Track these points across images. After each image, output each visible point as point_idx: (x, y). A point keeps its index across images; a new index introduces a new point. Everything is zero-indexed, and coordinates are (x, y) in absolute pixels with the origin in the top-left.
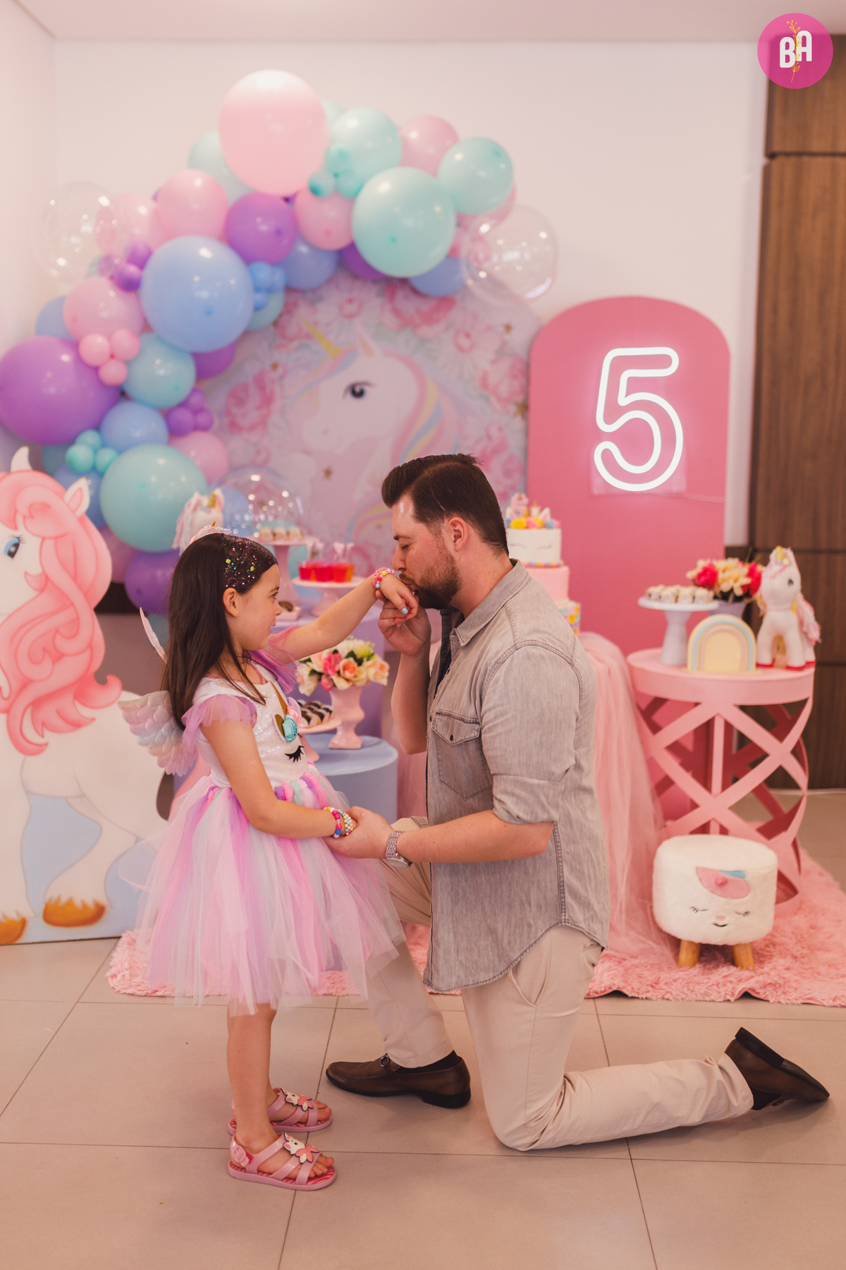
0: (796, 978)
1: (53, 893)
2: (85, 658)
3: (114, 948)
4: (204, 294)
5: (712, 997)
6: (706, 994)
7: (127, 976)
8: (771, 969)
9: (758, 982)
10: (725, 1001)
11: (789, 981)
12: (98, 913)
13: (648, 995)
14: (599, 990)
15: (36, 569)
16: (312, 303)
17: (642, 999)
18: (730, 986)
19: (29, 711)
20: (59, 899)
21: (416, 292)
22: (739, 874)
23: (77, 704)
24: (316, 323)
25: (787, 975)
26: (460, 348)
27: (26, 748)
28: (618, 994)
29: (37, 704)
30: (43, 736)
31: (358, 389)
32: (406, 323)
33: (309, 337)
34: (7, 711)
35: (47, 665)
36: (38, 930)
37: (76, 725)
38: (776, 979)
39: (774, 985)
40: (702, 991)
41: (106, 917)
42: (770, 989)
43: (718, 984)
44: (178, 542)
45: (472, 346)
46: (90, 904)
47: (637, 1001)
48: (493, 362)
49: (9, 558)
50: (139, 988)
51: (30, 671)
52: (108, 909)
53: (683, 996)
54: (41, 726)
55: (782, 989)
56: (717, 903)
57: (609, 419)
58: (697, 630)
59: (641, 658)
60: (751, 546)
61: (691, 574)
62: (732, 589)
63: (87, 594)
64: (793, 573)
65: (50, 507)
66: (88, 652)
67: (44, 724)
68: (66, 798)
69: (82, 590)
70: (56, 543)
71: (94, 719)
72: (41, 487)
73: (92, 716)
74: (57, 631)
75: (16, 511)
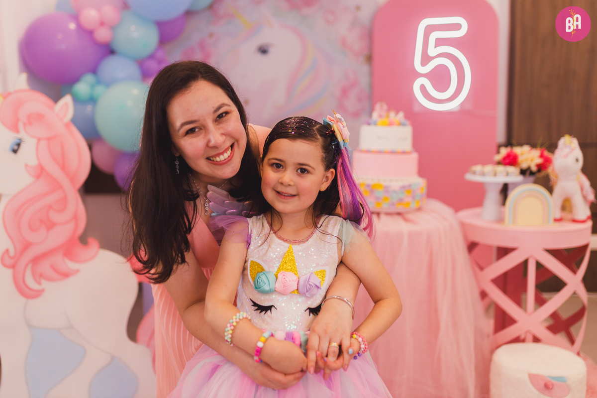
2: (70, 227)
15: (33, 162)
19: (29, 266)
23: (66, 260)
27: (29, 294)
29: (35, 261)
30: (40, 284)
31: (264, 49)
34: (13, 267)
35: (43, 231)
37: (66, 275)
49: (12, 154)
51: (31, 237)
54: (39, 277)
58: (512, 195)
59: (466, 215)
60: (509, 143)
61: (498, 158)
62: (529, 167)
63: (72, 179)
64: (578, 153)
65: (43, 117)
66: (74, 221)
67: (41, 275)
68: (58, 329)
69: (68, 177)
70: (48, 142)
71: (79, 270)
72: (36, 102)
73: (77, 268)
74: (50, 207)
75: (18, 119)
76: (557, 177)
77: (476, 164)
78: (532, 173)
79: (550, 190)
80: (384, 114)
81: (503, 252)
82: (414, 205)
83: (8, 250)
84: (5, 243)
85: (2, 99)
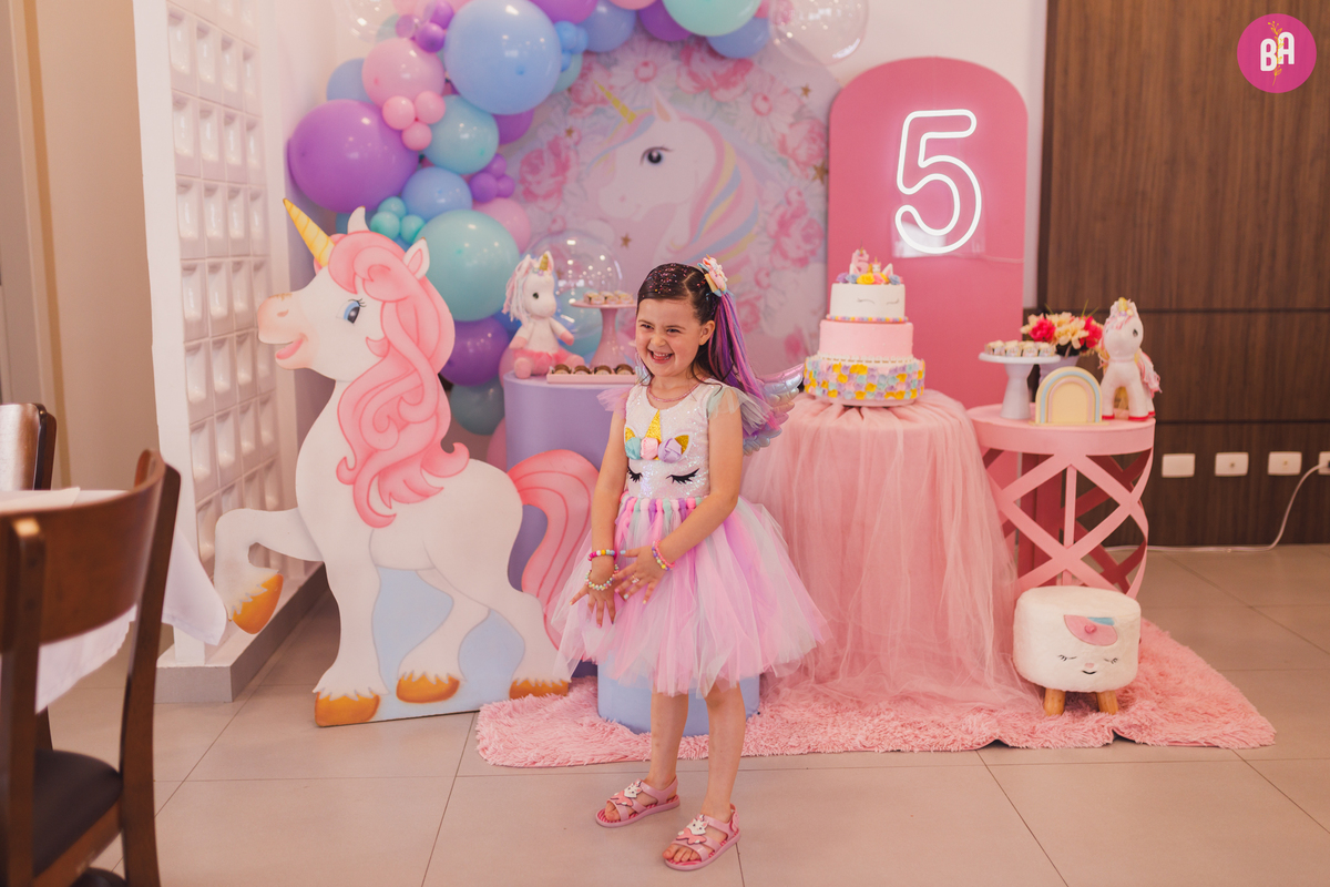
0: (1161, 722)
1: (406, 669)
2: (430, 425)
3: (473, 722)
4: (513, 54)
5: (1091, 744)
6: (1082, 741)
10: (1104, 746)
12: (453, 687)
13: (1029, 744)
14: (981, 741)
15: (378, 335)
16: (607, 67)
17: (1023, 748)
19: (375, 481)
20: (412, 673)
21: (713, 53)
22: (1108, 621)
23: (425, 474)
24: (611, 87)
25: (1153, 717)
26: (758, 112)
27: (375, 521)
28: (998, 744)
29: (383, 474)
30: (390, 508)
31: (655, 155)
32: (702, 86)
33: (604, 101)
34: (353, 482)
35: (392, 434)
36: (392, 707)
37: (425, 495)
39: (1141, 726)
40: (1079, 739)
41: (460, 691)
43: (1093, 730)
44: (509, 307)
45: (770, 110)
46: (444, 679)
47: (1018, 751)
48: (791, 126)
49: (350, 323)
51: (376, 440)
52: (462, 683)
53: (1062, 744)
54: (389, 497)
56: (1086, 651)
57: (909, 182)
58: (1044, 383)
59: (979, 413)
60: (1041, 309)
61: (1026, 330)
62: (1070, 343)
63: (430, 359)
64: (1137, 323)
65: (389, 269)
66: (434, 419)
67: (390, 494)
68: (416, 571)
69: (425, 356)
70: (397, 307)
71: (442, 488)
72: (379, 251)
73: (441, 486)
74: (402, 398)
75: (355, 274)
76: (1108, 357)
77: (994, 340)
78: (1074, 352)
79: (1099, 376)
80: (864, 266)
81: (1032, 461)
82: (908, 396)
83: (345, 458)
84: (343, 450)
85: (331, 245)
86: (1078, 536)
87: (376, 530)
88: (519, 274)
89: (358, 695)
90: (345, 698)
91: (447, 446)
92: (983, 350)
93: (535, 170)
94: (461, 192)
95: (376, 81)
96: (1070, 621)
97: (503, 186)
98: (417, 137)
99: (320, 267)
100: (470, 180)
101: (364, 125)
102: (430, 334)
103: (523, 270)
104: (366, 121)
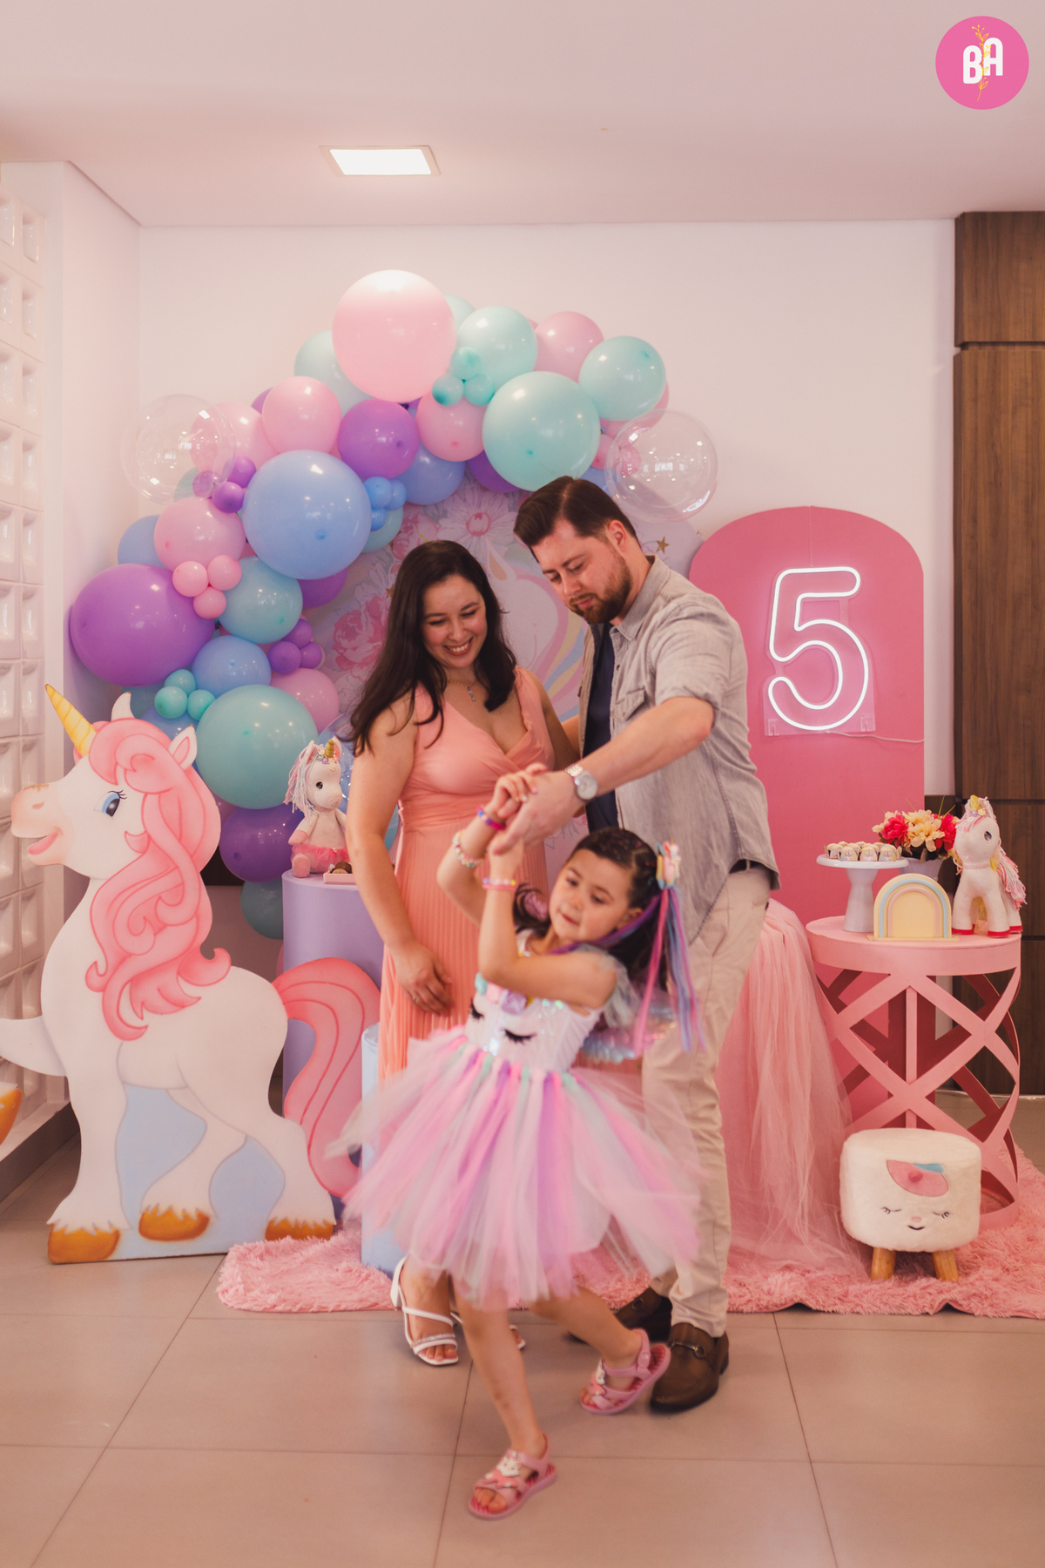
0: (1005, 1289)
1: (150, 1201)
2: (189, 929)
3: (221, 1263)
5: (909, 1311)
6: (901, 1307)
7: (241, 1290)
8: (977, 1279)
9: (960, 1292)
10: (923, 1314)
11: (996, 1293)
12: (202, 1224)
13: (835, 1308)
14: (778, 1302)
15: (137, 829)
16: (435, 519)
17: (828, 1312)
18: (929, 1298)
19: (127, 989)
20: (157, 1207)
22: (936, 1168)
23: (181, 981)
25: (995, 1285)
27: (124, 1032)
28: (800, 1307)
29: (135, 981)
30: (142, 1018)
34: (103, 989)
35: (148, 935)
36: (133, 1245)
37: (180, 1005)
38: (983, 1289)
39: (980, 1297)
40: (897, 1304)
41: (210, 1230)
42: (975, 1300)
43: (915, 1296)
44: (291, 796)
46: (193, 1214)
47: (822, 1315)
49: (108, 816)
50: (256, 1303)
51: (130, 944)
52: (212, 1220)
53: (875, 1309)
54: (141, 1006)
55: (989, 1301)
56: (912, 1202)
57: (783, 648)
58: (883, 890)
59: (818, 926)
61: (878, 828)
62: (924, 845)
63: (193, 855)
65: (153, 759)
66: (194, 920)
67: (143, 1004)
68: (167, 1090)
69: (188, 852)
70: (160, 798)
71: (200, 998)
72: (143, 737)
73: (198, 995)
74: (160, 898)
75: (117, 763)
77: (834, 839)
78: (929, 855)
83: (96, 963)
84: (92, 953)
85: (93, 733)
86: (922, 1069)
87: (127, 1044)
88: (303, 761)
89: (96, 1229)
90: (82, 1232)
91: (207, 951)
92: (822, 852)
93: (351, 634)
94: (258, 663)
95: (167, 545)
96: (891, 1165)
97: (309, 654)
98: (209, 604)
99: (80, 757)
100: (269, 649)
101: (153, 591)
102: (195, 829)
103: (306, 757)
104: (155, 587)
